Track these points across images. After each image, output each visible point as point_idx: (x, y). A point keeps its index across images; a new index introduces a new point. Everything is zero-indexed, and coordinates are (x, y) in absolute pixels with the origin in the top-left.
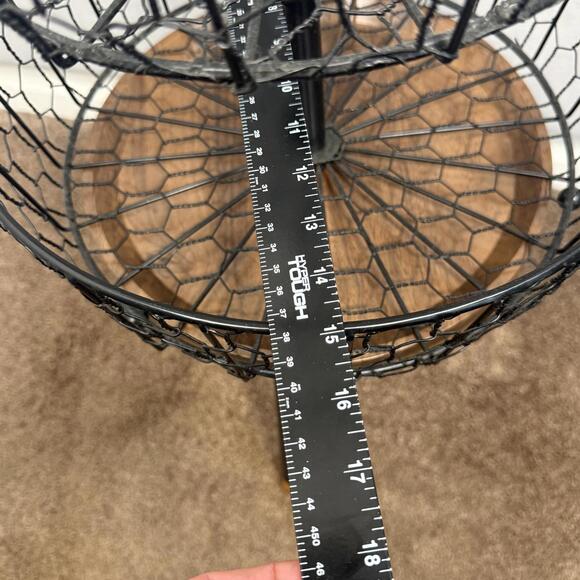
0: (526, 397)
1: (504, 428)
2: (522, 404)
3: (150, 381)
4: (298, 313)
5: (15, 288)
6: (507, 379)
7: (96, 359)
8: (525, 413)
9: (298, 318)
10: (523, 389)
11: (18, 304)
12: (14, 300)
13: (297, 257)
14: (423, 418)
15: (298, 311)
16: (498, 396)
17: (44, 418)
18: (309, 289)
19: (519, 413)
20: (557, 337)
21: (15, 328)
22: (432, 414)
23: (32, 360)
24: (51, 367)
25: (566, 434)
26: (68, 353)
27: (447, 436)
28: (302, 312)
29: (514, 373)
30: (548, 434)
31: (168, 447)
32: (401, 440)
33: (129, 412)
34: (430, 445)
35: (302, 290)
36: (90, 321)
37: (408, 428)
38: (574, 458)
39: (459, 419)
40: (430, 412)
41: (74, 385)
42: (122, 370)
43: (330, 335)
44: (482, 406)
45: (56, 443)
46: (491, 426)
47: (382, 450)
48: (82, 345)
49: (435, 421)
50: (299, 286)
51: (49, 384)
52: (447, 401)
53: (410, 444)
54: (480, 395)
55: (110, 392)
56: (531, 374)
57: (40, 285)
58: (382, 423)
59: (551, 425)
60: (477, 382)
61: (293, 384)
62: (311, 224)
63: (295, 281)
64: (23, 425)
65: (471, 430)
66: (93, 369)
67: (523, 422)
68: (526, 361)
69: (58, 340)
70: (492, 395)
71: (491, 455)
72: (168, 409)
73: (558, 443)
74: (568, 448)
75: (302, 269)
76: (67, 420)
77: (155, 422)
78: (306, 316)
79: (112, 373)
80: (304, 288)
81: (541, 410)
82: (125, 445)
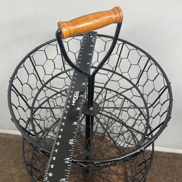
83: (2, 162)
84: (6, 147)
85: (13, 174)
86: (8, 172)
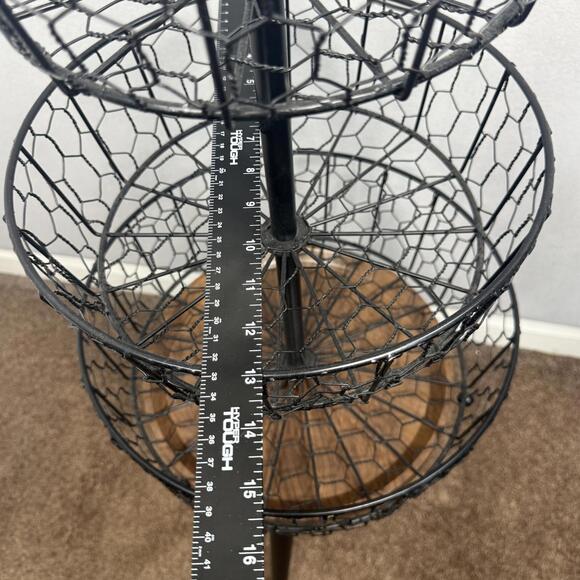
0: (468, 521)
1: (451, 548)
2: (465, 526)
3: (160, 514)
4: (224, 464)
5: (46, 434)
6: (452, 505)
7: (115, 495)
8: (467, 535)
9: (224, 469)
10: (465, 514)
11: (49, 448)
12: (45, 445)
13: (232, 409)
14: (387, 541)
15: (225, 462)
16: (445, 520)
17: (72, 548)
18: (238, 442)
19: (462, 534)
20: (490, 469)
21: (47, 469)
22: (393, 538)
23: (61, 497)
24: (78, 502)
25: (500, 551)
26: (92, 491)
27: (406, 556)
28: (227, 464)
29: (457, 500)
30: (486, 552)
31: (177, 572)
32: (369, 560)
33: (142, 541)
34: (392, 564)
35: (232, 442)
36: (109, 462)
37: (375, 550)
38: (507, 571)
39: (415, 540)
40: (392, 536)
41: (97, 518)
42: (137, 504)
43: (248, 490)
44: (433, 529)
45: (82, 570)
46: (440, 546)
47: (353, 570)
48: (103, 483)
49: (396, 543)
50: (230, 438)
51: (75, 517)
52: (405, 526)
53: (377, 563)
54: (432, 519)
55: (127, 524)
56: (471, 501)
57: (67, 430)
58: (353, 546)
59: (488, 544)
60: (429, 508)
61: (208, 534)
62: (250, 378)
63: (227, 432)
64: (54, 554)
65: (425, 549)
66: (113, 505)
67: (466, 541)
68: (466, 490)
69: (83, 479)
70: (440, 519)
71: (441, 571)
72: (176, 539)
73: (495, 559)
74: (503, 564)
75: (235, 420)
76: (91, 549)
77: (166, 551)
78: (231, 468)
79: (128, 507)
80: (233, 439)
81: (481, 531)
82: (140, 570)
83: (36, 365)
84: (48, 319)
85: (66, 401)
86: (52, 396)
